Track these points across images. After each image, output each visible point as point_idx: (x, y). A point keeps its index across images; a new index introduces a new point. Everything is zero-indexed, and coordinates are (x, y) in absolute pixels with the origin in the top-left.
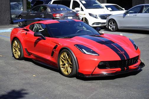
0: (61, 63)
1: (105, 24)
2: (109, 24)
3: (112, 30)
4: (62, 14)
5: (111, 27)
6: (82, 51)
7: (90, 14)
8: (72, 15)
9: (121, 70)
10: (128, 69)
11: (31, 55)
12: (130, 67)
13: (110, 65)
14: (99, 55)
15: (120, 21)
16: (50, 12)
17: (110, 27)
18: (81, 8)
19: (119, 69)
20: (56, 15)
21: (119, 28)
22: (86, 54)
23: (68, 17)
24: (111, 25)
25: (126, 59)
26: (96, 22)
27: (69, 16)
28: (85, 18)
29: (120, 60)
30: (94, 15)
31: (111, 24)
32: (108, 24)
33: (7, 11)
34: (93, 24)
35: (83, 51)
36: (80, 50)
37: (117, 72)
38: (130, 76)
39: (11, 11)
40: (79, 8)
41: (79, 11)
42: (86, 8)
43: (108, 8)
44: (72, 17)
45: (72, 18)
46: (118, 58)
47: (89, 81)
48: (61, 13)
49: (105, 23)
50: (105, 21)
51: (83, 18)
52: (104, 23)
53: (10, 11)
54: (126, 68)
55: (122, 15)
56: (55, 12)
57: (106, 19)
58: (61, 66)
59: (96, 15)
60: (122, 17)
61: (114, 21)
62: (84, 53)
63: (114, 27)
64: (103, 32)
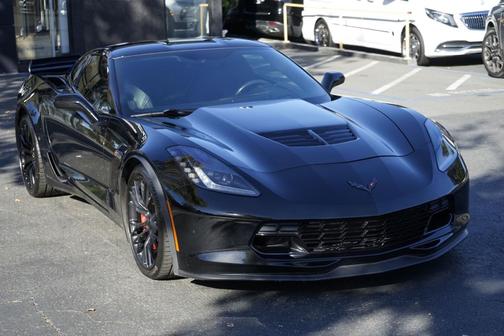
34: (440, 47)
49: (480, 42)
50: (478, 35)
52: (478, 44)
57: (481, 27)
59: (452, 15)
64: (467, 77)
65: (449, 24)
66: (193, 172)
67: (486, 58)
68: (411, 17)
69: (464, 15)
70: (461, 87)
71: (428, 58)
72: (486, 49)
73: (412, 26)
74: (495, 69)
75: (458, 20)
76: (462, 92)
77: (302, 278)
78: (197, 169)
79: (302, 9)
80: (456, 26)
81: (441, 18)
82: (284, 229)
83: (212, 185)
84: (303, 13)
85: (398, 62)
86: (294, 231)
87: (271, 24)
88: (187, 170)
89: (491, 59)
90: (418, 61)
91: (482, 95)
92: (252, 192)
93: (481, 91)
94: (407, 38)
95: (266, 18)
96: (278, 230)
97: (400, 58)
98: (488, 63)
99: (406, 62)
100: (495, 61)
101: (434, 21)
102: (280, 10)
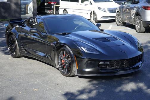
7: (99, 8)
18: (90, 2)
34: (102, 17)
40: (87, 2)
42: (95, 2)
64: (111, 26)
65: (104, 11)
66: (81, 48)
67: (116, 21)
68: (94, 9)
69: (108, 9)
71: (98, 21)
72: (116, 18)
73: (94, 12)
74: (119, 24)
75: (106, 10)
77: (109, 75)
78: (82, 47)
79: (59, 6)
80: (106, 12)
81: (102, 10)
82: (106, 62)
83: (86, 51)
84: (59, 8)
86: (108, 63)
87: (50, 11)
88: (79, 48)
89: (118, 21)
90: (96, 21)
92: (97, 53)
94: (92, 15)
95: (48, 9)
96: (104, 62)
98: (117, 22)
100: (119, 21)
101: (100, 10)
102: (52, 7)
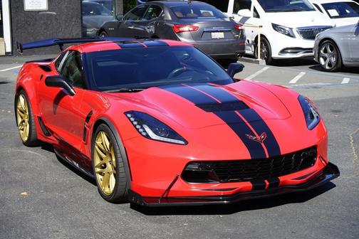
0: (97, 162)
1: (312, 52)
2: (322, 52)
3: (327, 68)
4: (196, 25)
5: (325, 59)
6: (141, 130)
7: (275, 27)
8: (223, 29)
9: (254, 188)
10: (275, 184)
11: (50, 135)
12: (281, 179)
13: (216, 172)
14: (187, 143)
15: (346, 45)
16: (168, 21)
17: (322, 60)
18: (255, 10)
19: (248, 185)
20: (181, 29)
21: (344, 63)
22: (151, 139)
23: (212, 33)
24: (326, 55)
25: (268, 156)
26: (290, 47)
27: (214, 32)
28: (262, 36)
29: (250, 158)
30: (287, 29)
31: (326, 51)
32: (319, 53)
33: (74, 20)
34: (283, 51)
35: (145, 131)
36: (138, 127)
37: (238, 193)
38: (286, 205)
39: (84, 17)
40: (248, 10)
41: (249, 18)
42: (266, 11)
43: (329, 11)
44: (222, 33)
45: (223, 37)
46: (243, 154)
47: (158, 217)
48: (195, 22)
49: (312, 49)
50: (310, 44)
51: (257, 36)
52: (309, 50)
53: (82, 18)
54: (268, 183)
55: (354, 30)
56: (178, 22)
57: (313, 38)
58: (98, 170)
59: (291, 29)
60: (352, 33)
61: (333, 45)
62: (148, 136)
63: (333, 60)
64: (303, 73)
65: (289, 35)
69: (299, 29)
70: (299, 81)
75: (295, 32)
76: (300, 85)
80: (294, 37)
85: (252, 62)
90: (266, 62)
91: (315, 87)
93: (315, 84)
97: (254, 60)
99: (258, 62)
